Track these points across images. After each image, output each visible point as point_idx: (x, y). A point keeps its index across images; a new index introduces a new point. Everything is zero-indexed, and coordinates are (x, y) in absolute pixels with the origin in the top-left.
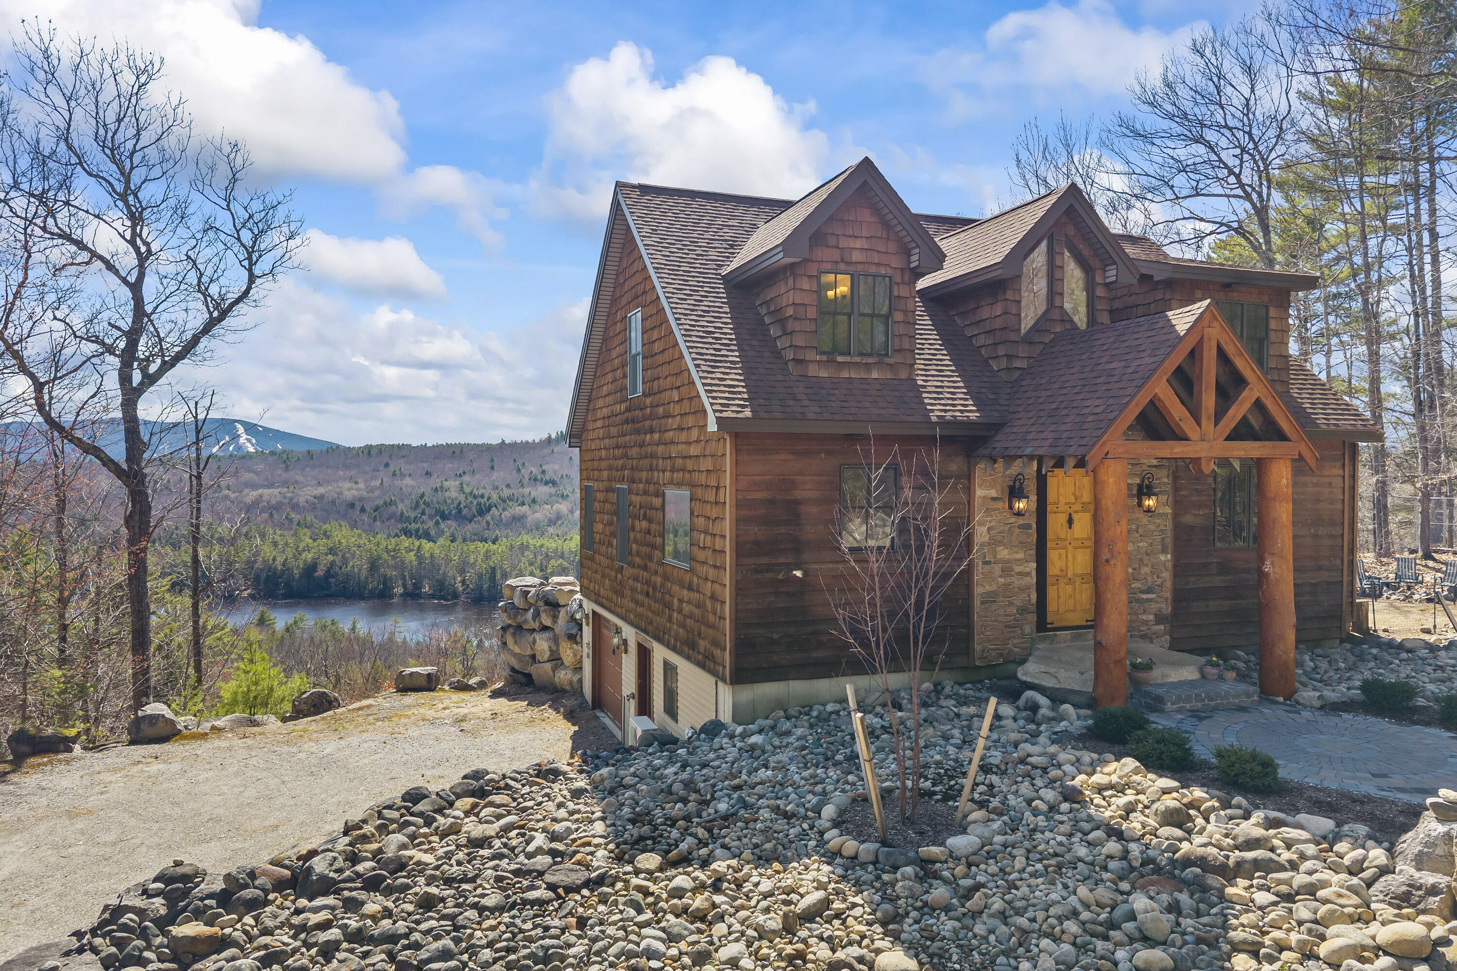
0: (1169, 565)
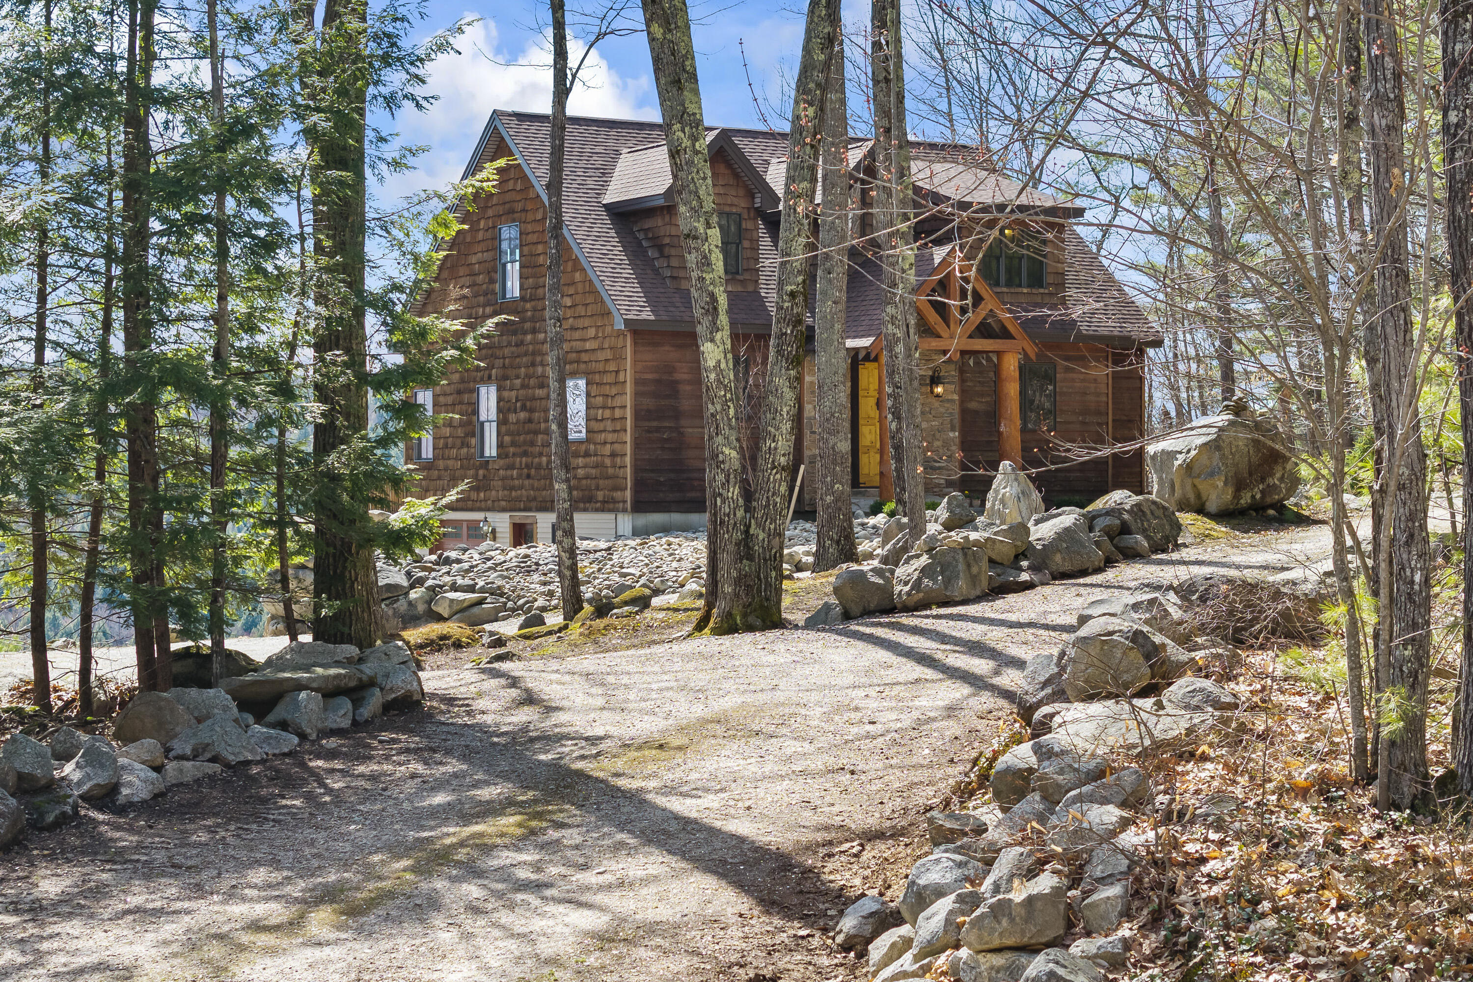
0: (957, 441)
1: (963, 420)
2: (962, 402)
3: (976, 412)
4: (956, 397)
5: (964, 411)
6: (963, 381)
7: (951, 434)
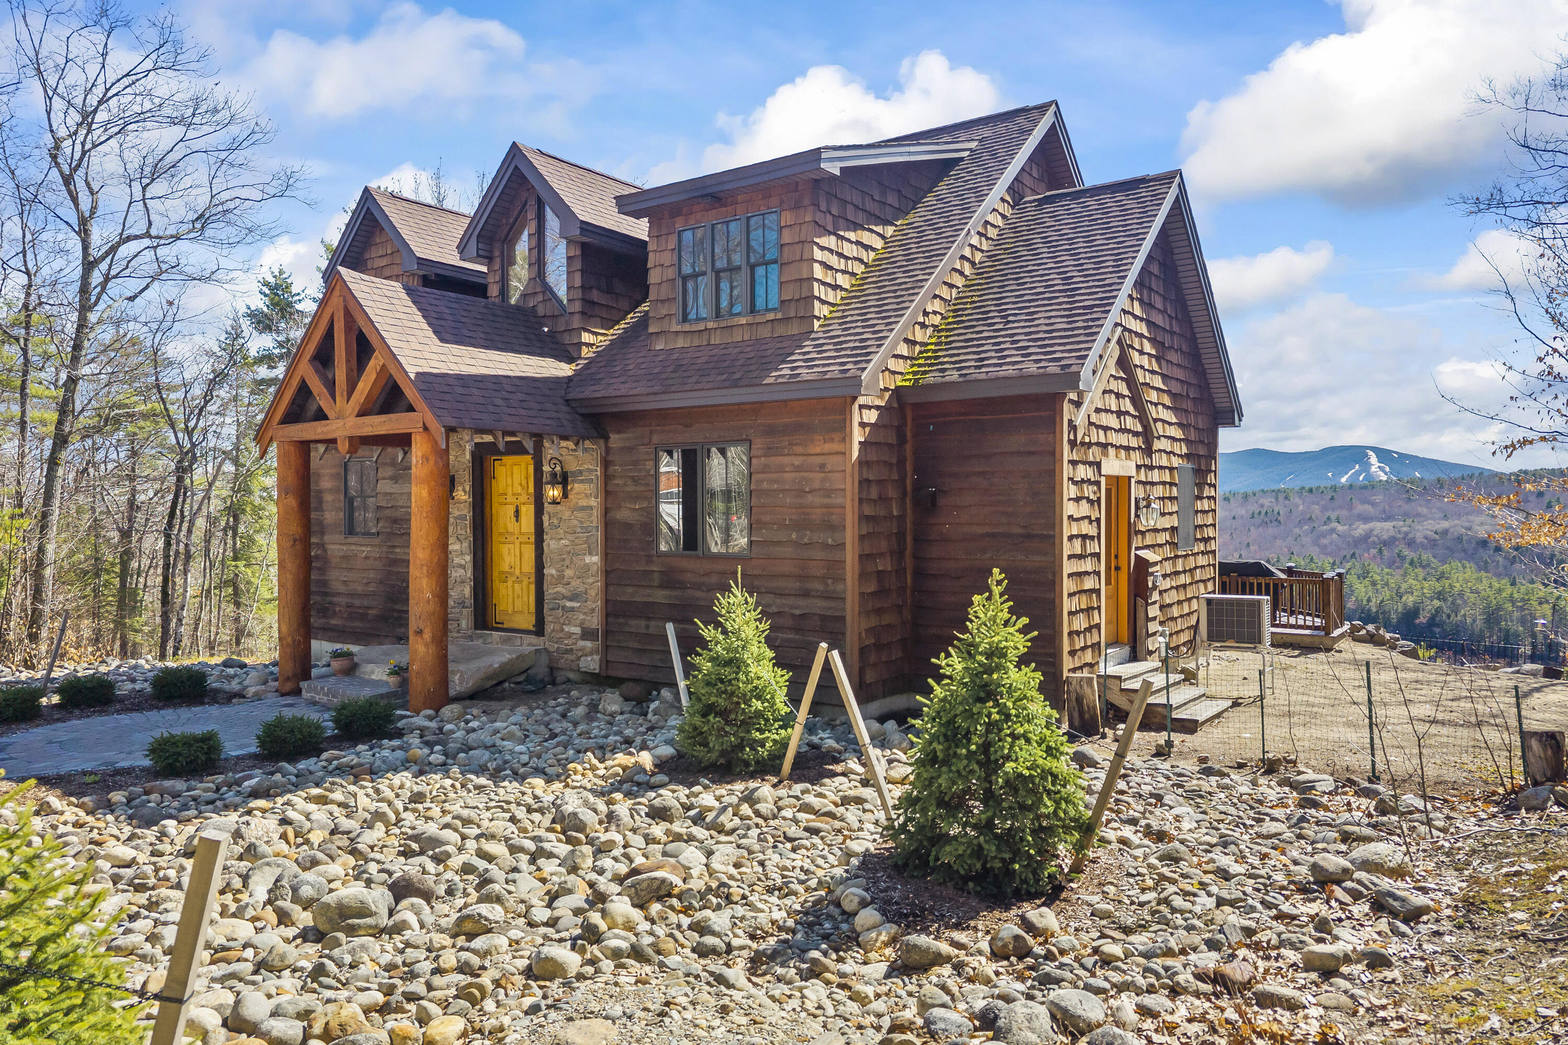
1: (607, 538)
2: (606, 511)
3: (628, 526)
4: (593, 502)
5: (608, 524)
6: (607, 477)
7: (588, 559)
